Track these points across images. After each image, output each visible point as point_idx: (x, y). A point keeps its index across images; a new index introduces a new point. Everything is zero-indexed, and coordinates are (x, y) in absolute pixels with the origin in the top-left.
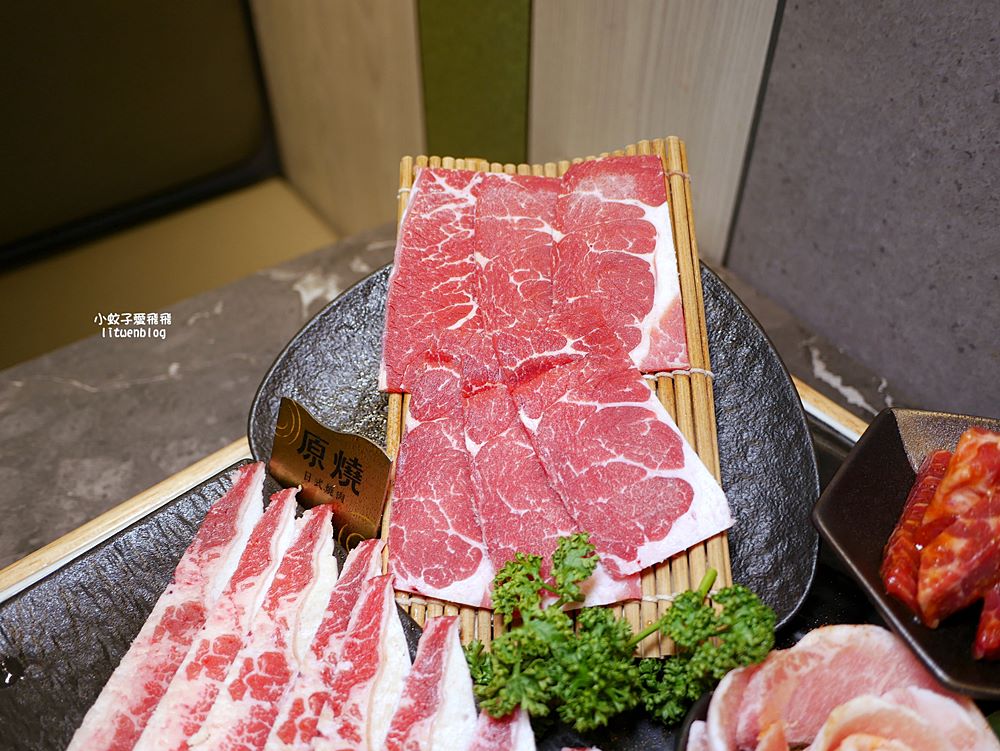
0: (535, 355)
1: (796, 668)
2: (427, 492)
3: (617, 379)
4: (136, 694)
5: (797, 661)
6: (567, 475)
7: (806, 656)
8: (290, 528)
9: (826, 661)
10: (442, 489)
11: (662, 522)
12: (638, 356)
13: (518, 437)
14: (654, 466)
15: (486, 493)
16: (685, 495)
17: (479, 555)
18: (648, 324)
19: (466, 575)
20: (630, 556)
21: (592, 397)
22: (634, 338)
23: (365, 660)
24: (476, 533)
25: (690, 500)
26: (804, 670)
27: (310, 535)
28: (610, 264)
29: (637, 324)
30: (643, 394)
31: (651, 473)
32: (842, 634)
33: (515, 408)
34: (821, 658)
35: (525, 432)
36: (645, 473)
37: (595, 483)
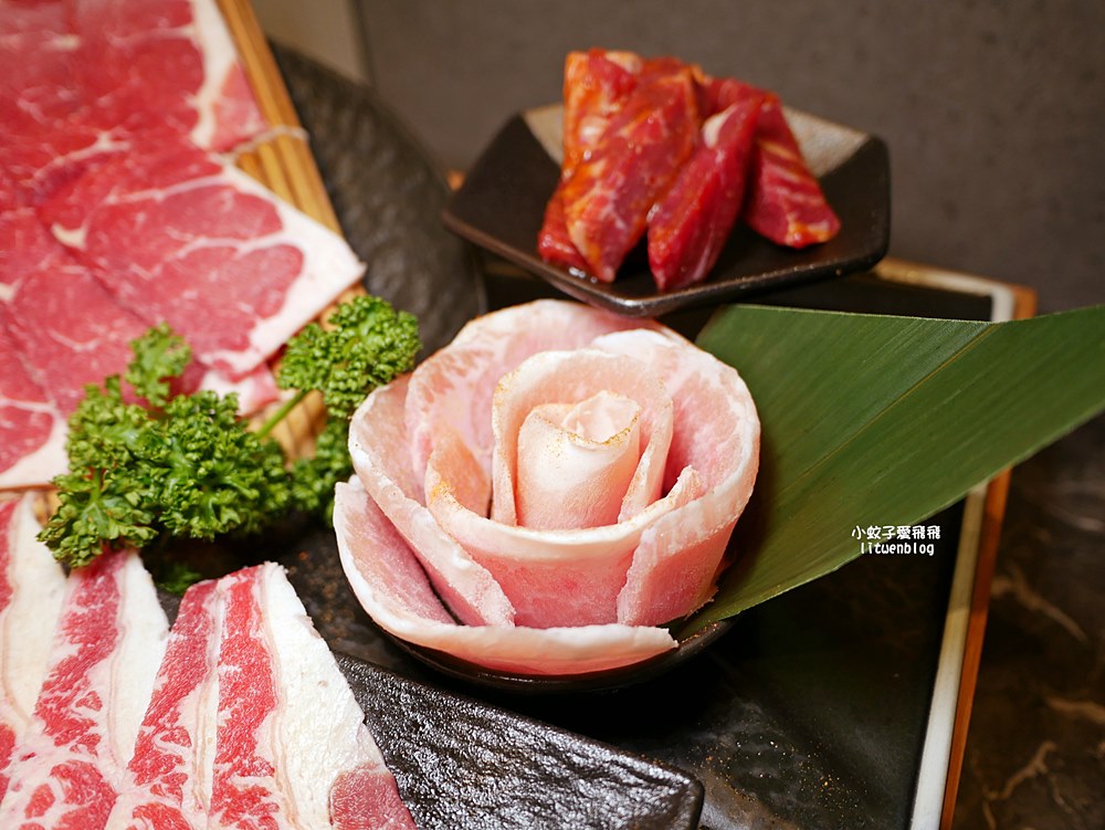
0: (60, 162)
1: (461, 373)
3: (183, 160)
5: (459, 364)
6: (136, 281)
7: (469, 357)
9: (499, 356)
11: (273, 296)
12: (202, 135)
13: (65, 262)
14: (244, 238)
15: (36, 338)
16: (293, 259)
17: (48, 420)
18: (206, 100)
19: (36, 448)
20: (242, 346)
21: (147, 186)
22: (192, 118)
24: (38, 394)
25: (301, 262)
26: (474, 375)
28: (143, 50)
29: (190, 101)
30: (215, 169)
31: (245, 248)
32: (506, 320)
33: (48, 227)
34: (490, 354)
35: (71, 253)
36: (233, 250)
37: (175, 278)
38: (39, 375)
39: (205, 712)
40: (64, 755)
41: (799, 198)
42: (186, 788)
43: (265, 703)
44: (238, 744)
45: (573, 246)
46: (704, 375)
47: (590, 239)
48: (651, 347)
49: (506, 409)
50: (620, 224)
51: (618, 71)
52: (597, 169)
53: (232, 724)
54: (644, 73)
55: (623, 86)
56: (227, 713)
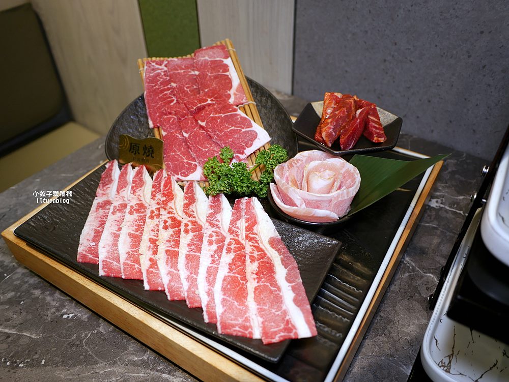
0: (199, 105)
1: (296, 164)
2: (175, 151)
3: (226, 107)
4: (97, 224)
5: (295, 162)
6: (218, 136)
7: (298, 160)
8: (131, 173)
9: (304, 161)
10: (179, 150)
11: (250, 142)
12: (231, 101)
13: (200, 129)
14: (243, 128)
15: (194, 147)
16: (254, 136)
17: (196, 166)
18: (232, 92)
19: (193, 172)
20: (243, 153)
21: (220, 113)
22: (229, 96)
23: (170, 196)
24: (194, 160)
25: (257, 135)
26: (298, 165)
27: (139, 173)
28: (216, 77)
29: (229, 92)
30: (236, 110)
31: (243, 130)
32: (306, 153)
33: (196, 121)
34: (302, 160)
35: (202, 127)
36: (241, 130)
37: (227, 136)
38: (194, 155)
39: (242, 224)
40: (213, 229)
41: (378, 131)
42: (240, 236)
43: (255, 223)
44: (250, 228)
45: (322, 138)
46: (350, 169)
47: (326, 136)
48: (339, 161)
49: (307, 171)
50: (334, 134)
51: (337, 97)
52: (329, 121)
53: (248, 226)
54: (342, 98)
55: (338, 101)
56: (247, 224)
